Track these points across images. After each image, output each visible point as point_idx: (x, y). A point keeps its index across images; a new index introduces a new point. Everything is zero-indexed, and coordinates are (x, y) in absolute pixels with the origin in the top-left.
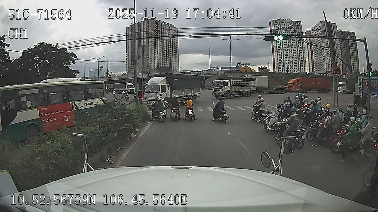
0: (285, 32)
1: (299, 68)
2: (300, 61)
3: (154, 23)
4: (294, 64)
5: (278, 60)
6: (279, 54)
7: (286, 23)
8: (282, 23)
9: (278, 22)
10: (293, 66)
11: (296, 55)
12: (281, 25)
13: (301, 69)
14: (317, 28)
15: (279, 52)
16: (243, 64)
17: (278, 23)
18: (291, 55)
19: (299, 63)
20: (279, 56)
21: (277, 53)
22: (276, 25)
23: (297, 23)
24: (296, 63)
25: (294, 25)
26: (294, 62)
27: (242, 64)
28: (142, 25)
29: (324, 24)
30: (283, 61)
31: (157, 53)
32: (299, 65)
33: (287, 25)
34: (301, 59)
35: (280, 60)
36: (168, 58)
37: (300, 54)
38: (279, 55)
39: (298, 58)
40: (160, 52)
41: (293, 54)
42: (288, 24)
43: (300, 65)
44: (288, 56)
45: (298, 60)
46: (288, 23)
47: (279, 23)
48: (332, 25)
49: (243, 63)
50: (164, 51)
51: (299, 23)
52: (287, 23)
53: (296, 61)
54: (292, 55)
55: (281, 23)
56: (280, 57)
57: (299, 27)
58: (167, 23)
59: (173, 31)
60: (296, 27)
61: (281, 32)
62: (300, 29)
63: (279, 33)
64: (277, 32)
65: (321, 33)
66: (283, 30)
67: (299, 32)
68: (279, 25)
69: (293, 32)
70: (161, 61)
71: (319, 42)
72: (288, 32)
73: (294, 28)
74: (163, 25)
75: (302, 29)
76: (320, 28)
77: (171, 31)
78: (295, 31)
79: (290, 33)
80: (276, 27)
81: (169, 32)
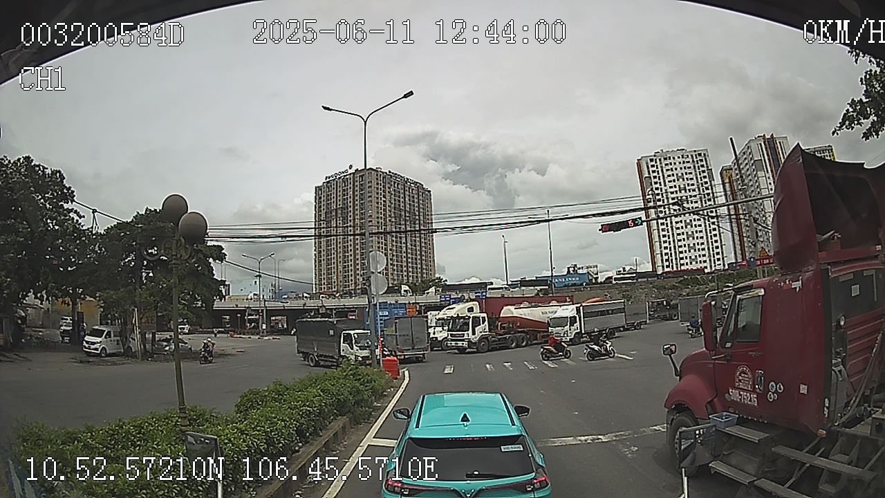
0: (674, 181)
1: (710, 260)
2: (712, 242)
3: (377, 179)
4: (699, 253)
5: (661, 248)
6: (664, 233)
7: (674, 158)
8: (665, 159)
9: (656, 159)
10: (696, 256)
11: (701, 231)
12: (664, 166)
13: (714, 260)
14: (745, 157)
15: (663, 230)
16: (582, 268)
17: (656, 162)
18: (690, 233)
19: (711, 247)
20: (663, 239)
21: (659, 232)
22: (653, 166)
23: (700, 155)
24: (703, 249)
25: (693, 161)
26: (699, 247)
27: (579, 269)
28: (350, 183)
29: (761, 144)
30: (672, 248)
31: (386, 249)
32: (709, 253)
33: (677, 163)
34: (714, 239)
35: (666, 248)
36: (410, 260)
37: (710, 227)
38: (664, 236)
39: (707, 235)
40: (393, 245)
41: (694, 229)
42: (679, 160)
43: (713, 251)
44: (685, 236)
45: (708, 242)
46: (679, 157)
47: (658, 160)
48: (778, 144)
49: (580, 266)
50: (401, 243)
51: (704, 154)
52: (676, 158)
53: (703, 244)
54: (692, 232)
55: (662, 159)
56: (665, 242)
57: (704, 163)
58: (408, 179)
59: (421, 198)
60: (697, 165)
61: (664, 181)
62: (707, 167)
63: (661, 185)
64: (656, 183)
65: (754, 167)
66: (669, 176)
67: (705, 174)
68: (659, 167)
69: (691, 176)
70: (395, 268)
71: (753, 189)
72: (681, 180)
73: (692, 167)
74: (398, 184)
75: (710, 168)
76: (751, 156)
77: (416, 196)
78: (696, 174)
79: (685, 179)
80: (654, 172)
81: (412, 199)
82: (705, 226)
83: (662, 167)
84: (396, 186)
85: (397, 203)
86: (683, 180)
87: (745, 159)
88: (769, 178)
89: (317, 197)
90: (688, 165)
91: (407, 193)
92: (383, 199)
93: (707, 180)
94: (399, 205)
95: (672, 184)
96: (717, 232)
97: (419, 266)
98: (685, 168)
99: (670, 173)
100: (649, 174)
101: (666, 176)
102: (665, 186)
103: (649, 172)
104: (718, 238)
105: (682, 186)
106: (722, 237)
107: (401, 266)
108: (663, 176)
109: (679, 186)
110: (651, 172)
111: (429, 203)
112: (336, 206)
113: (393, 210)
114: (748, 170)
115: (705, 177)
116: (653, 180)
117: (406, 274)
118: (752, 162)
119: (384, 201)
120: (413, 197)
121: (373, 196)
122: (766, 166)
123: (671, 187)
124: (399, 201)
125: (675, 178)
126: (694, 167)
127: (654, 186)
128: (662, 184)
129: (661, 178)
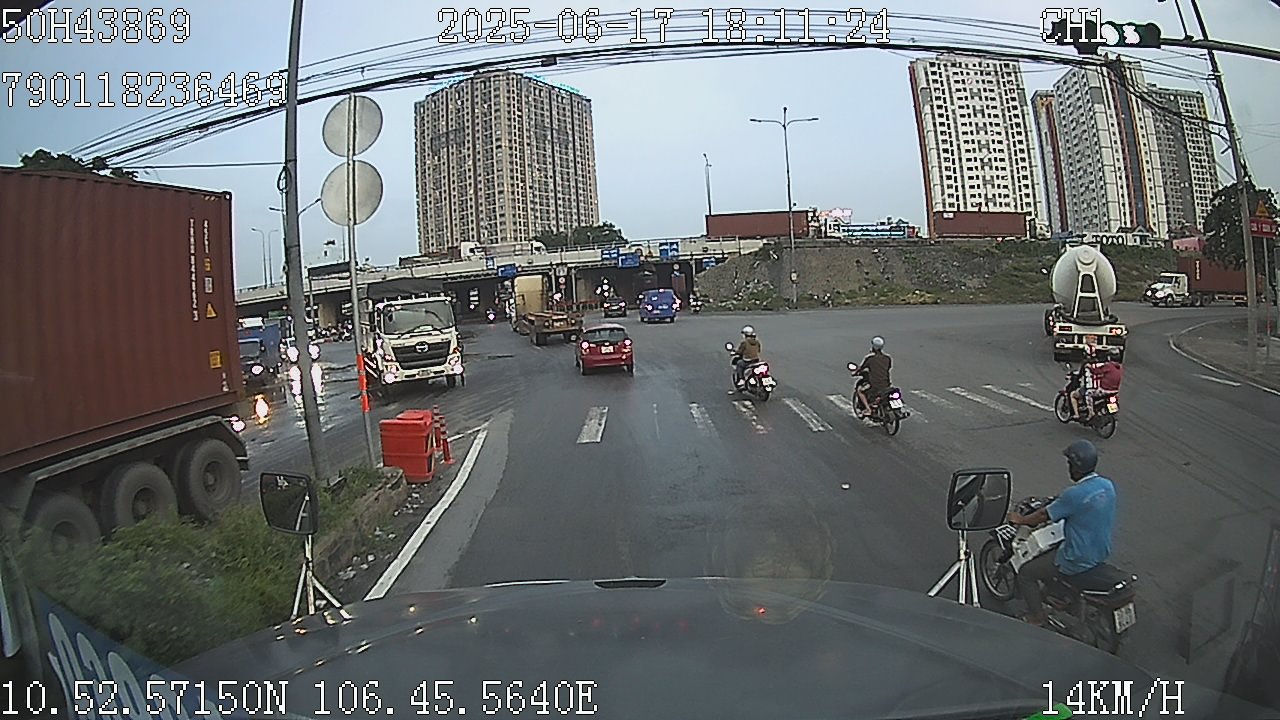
0: (966, 98)
2: (1021, 195)
3: (509, 84)
5: (943, 195)
7: (967, 65)
8: (954, 65)
9: (939, 64)
11: (1005, 178)
15: (947, 169)
17: (939, 68)
20: (946, 182)
22: (934, 73)
23: (1007, 66)
24: (1008, 205)
26: (1000, 200)
31: (523, 188)
33: (972, 74)
35: (951, 196)
36: (560, 202)
37: (1018, 173)
40: (533, 182)
44: (980, 182)
45: (1015, 195)
46: (974, 65)
47: (942, 65)
48: (1128, 71)
50: (546, 178)
51: (1014, 66)
52: (970, 65)
53: (1007, 196)
55: (949, 65)
59: (575, 110)
60: (1001, 80)
61: (951, 97)
62: (1018, 85)
63: (945, 102)
64: (938, 98)
65: (1088, 97)
66: (958, 90)
67: (1013, 95)
68: (943, 75)
69: (993, 95)
70: (538, 214)
71: (1085, 127)
72: (977, 98)
73: (995, 83)
74: (540, 91)
75: (1021, 87)
76: (1085, 80)
77: (568, 108)
78: (1000, 94)
79: (984, 99)
80: (935, 81)
81: (561, 112)
82: (1012, 171)
83: (948, 76)
84: (537, 92)
85: (539, 118)
86: (981, 98)
87: (1076, 83)
88: (1111, 117)
89: (418, 118)
90: (989, 78)
91: (554, 103)
92: (517, 113)
93: (1016, 103)
94: (543, 121)
95: (963, 103)
96: (1029, 182)
97: (575, 210)
98: (983, 81)
99: (960, 86)
100: (928, 84)
101: (953, 90)
102: (952, 104)
103: (928, 81)
104: (1030, 191)
105: (978, 108)
106: (1036, 191)
107: (548, 212)
108: (950, 89)
109: (974, 107)
110: (931, 82)
111: (588, 117)
112: (447, 129)
113: (533, 129)
114: (1079, 99)
115: (1013, 99)
116: (934, 95)
117: (554, 222)
118: (1087, 88)
119: (519, 116)
120: (564, 109)
121: (502, 110)
122: (1107, 97)
123: (961, 107)
124: (542, 115)
125: (968, 94)
126: (998, 82)
127: (936, 103)
128: (948, 100)
129: (947, 91)
